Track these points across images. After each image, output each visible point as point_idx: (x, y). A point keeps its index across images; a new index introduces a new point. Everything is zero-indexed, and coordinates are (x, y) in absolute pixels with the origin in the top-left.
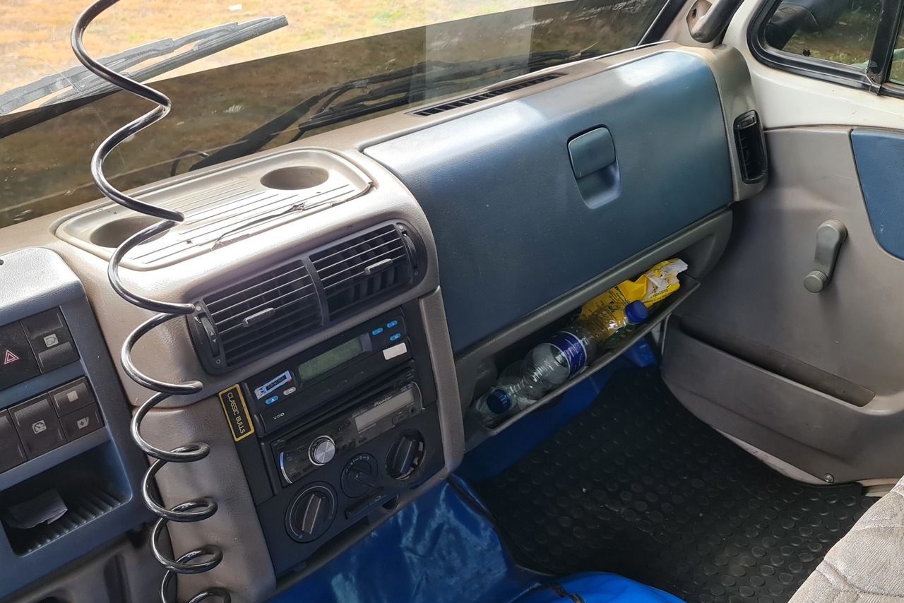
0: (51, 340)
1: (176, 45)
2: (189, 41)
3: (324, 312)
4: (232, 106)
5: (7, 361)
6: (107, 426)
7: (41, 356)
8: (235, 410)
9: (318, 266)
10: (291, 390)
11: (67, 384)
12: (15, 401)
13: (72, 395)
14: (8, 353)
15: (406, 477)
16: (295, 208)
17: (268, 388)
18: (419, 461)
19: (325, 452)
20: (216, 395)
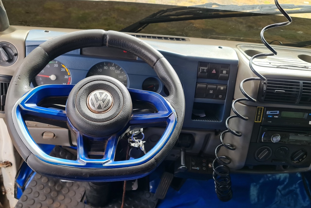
0: (224, 72)
1: (295, 7)
2: (299, 7)
3: (298, 100)
4: (300, 31)
5: (213, 72)
6: (225, 101)
7: (221, 75)
8: (259, 114)
9: (304, 86)
10: (277, 117)
11: (222, 85)
12: (209, 83)
13: (222, 88)
14: (214, 70)
15: (295, 162)
16: (305, 67)
17: (271, 112)
18: (301, 160)
19: (276, 139)
20: (257, 107)
